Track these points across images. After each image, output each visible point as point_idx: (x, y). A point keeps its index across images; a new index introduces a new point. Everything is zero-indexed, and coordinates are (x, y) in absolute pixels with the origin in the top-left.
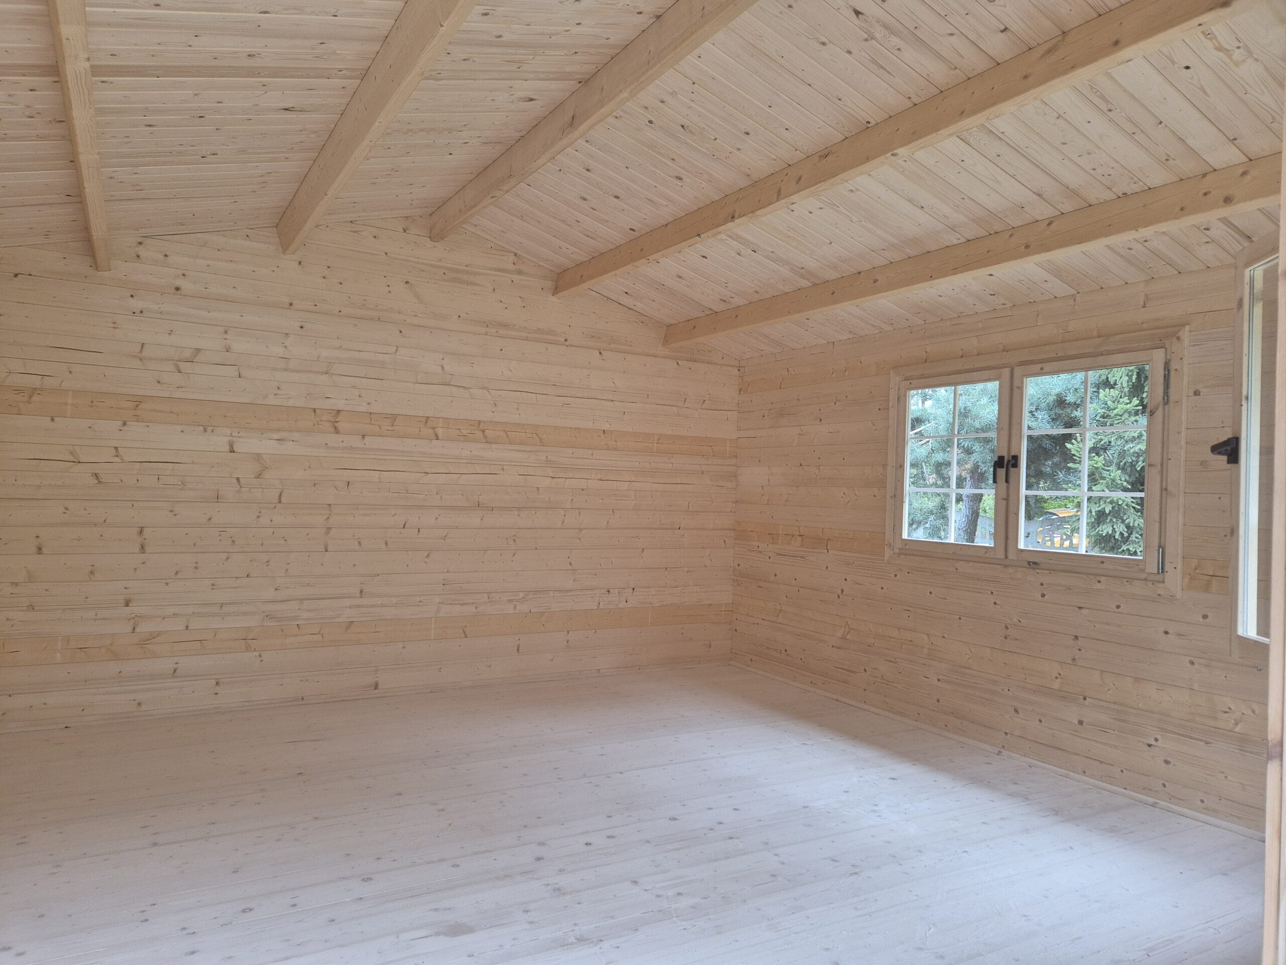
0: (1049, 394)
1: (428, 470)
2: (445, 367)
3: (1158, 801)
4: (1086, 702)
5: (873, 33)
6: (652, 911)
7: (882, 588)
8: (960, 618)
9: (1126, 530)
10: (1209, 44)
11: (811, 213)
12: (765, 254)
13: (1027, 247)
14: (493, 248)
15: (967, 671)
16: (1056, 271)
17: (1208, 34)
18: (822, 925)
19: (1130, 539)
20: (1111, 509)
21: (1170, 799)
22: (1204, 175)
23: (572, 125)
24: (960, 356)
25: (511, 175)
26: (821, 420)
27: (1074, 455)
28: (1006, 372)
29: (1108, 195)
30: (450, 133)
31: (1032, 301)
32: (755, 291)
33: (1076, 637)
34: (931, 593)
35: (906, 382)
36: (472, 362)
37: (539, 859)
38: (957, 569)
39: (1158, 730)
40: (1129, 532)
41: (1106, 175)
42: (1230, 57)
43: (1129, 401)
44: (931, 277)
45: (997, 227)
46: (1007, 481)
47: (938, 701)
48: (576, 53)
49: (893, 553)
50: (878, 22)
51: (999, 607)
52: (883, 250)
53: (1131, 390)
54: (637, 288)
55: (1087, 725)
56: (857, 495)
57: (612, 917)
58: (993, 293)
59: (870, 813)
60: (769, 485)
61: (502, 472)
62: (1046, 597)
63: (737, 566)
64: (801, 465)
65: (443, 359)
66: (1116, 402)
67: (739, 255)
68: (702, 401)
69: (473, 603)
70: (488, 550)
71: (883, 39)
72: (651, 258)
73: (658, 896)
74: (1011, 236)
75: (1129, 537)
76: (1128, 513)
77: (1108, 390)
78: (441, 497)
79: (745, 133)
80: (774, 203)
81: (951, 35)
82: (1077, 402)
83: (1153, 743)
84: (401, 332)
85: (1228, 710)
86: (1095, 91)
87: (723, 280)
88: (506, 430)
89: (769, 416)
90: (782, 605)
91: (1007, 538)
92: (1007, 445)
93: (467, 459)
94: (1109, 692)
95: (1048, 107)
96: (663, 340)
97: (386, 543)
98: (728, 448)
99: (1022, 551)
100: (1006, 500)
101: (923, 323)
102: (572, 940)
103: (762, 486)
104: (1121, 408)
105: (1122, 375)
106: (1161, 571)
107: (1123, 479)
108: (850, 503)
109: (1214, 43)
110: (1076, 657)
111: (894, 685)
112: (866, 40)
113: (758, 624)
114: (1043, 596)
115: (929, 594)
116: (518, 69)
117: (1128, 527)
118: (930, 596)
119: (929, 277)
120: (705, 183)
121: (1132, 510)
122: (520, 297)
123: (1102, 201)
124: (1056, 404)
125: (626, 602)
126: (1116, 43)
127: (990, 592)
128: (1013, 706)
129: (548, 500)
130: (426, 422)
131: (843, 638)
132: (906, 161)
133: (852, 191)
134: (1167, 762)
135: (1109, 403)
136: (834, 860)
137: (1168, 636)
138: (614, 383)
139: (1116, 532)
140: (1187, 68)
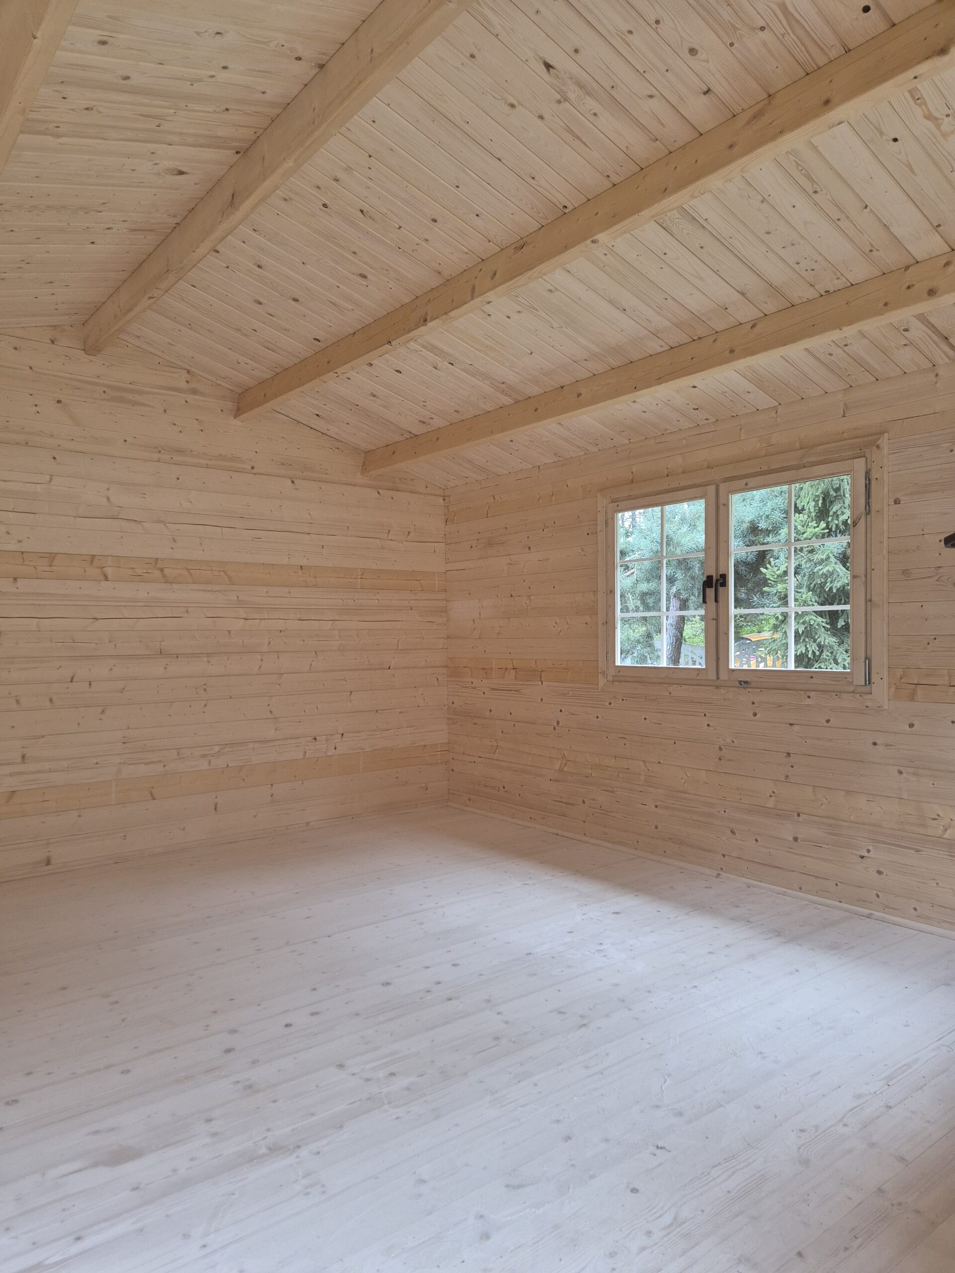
0: (743, 522)
1: (98, 616)
2: (111, 498)
3: (873, 912)
4: (801, 819)
5: (566, 92)
6: (360, 1100)
7: (597, 717)
8: (675, 743)
9: (818, 649)
10: (918, 111)
11: (508, 317)
12: (463, 368)
13: (732, 351)
14: (161, 364)
15: (683, 795)
16: (760, 382)
17: (918, 99)
18: (551, 1092)
19: (822, 657)
20: (804, 629)
21: (884, 909)
22: (907, 268)
23: (232, 206)
24: (666, 475)
25: (168, 270)
26: (530, 548)
27: (769, 579)
28: (712, 488)
29: (811, 294)
30: (86, 213)
31: (735, 415)
32: (455, 411)
33: (789, 754)
34: (645, 719)
35: (613, 504)
36: (144, 492)
37: (229, 1051)
38: (670, 693)
39: (869, 841)
40: (820, 651)
41: (809, 270)
42: (938, 127)
43: (816, 525)
44: (636, 388)
45: (701, 332)
46: (716, 600)
47: (656, 827)
48: (227, 110)
49: (607, 681)
50: (571, 78)
51: (712, 728)
52: (586, 360)
53: (818, 514)
54: (329, 409)
55: (802, 841)
56: (569, 623)
57: (313, 1114)
58: (696, 407)
59: (595, 954)
60: (480, 619)
61: (187, 615)
62: (758, 716)
63: (451, 704)
64: (512, 596)
65: (108, 489)
66: (805, 527)
67: (436, 368)
68: (407, 533)
69: (160, 761)
70: (175, 702)
71: (577, 100)
72: (340, 370)
73: (368, 1080)
74: (715, 341)
75: (820, 656)
76: (819, 633)
77: (798, 515)
78: (115, 645)
79: (432, 220)
80: (469, 302)
81: (651, 96)
82: (769, 528)
83: (866, 854)
84: (54, 458)
85: (937, 817)
86: (800, 168)
87: (420, 398)
88: (188, 568)
89: (476, 546)
90: (498, 741)
91: (718, 659)
92: (715, 565)
93: (144, 602)
94: (822, 807)
95: (752, 188)
96: (361, 467)
97: (51, 700)
98: (437, 582)
99: (733, 670)
100: (716, 620)
101: (628, 442)
102: (264, 1150)
103: (474, 620)
104: (810, 531)
105: (809, 500)
106: (868, 682)
107: (813, 600)
108: (561, 632)
109: (923, 110)
110: (789, 774)
111: (612, 814)
112: (559, 102)
113: (475, 762)
114: (755, 715)
115: (644, 720)
116: (158, 128)
117: (819, 646)
118: (644, 722)
119: (634, 388)
120: (392, 282)
121: (823, 629)
122: (197, 420)
123: (805, 300)
124: (750, 531)
125: (335, 748)
126: (827, 102)
127: (703, 715)
128: (729, 828)
129: (242, 643)
130: (92, 561)
131: (561, 770)
132: (606, 254)
133: (550, 291)
134: (879, 872)
135: (799, 527)
136: (560, 1013)
137: (877, 747)
138: (310, 514)
139: (808, 651)
140: (895, 140)
